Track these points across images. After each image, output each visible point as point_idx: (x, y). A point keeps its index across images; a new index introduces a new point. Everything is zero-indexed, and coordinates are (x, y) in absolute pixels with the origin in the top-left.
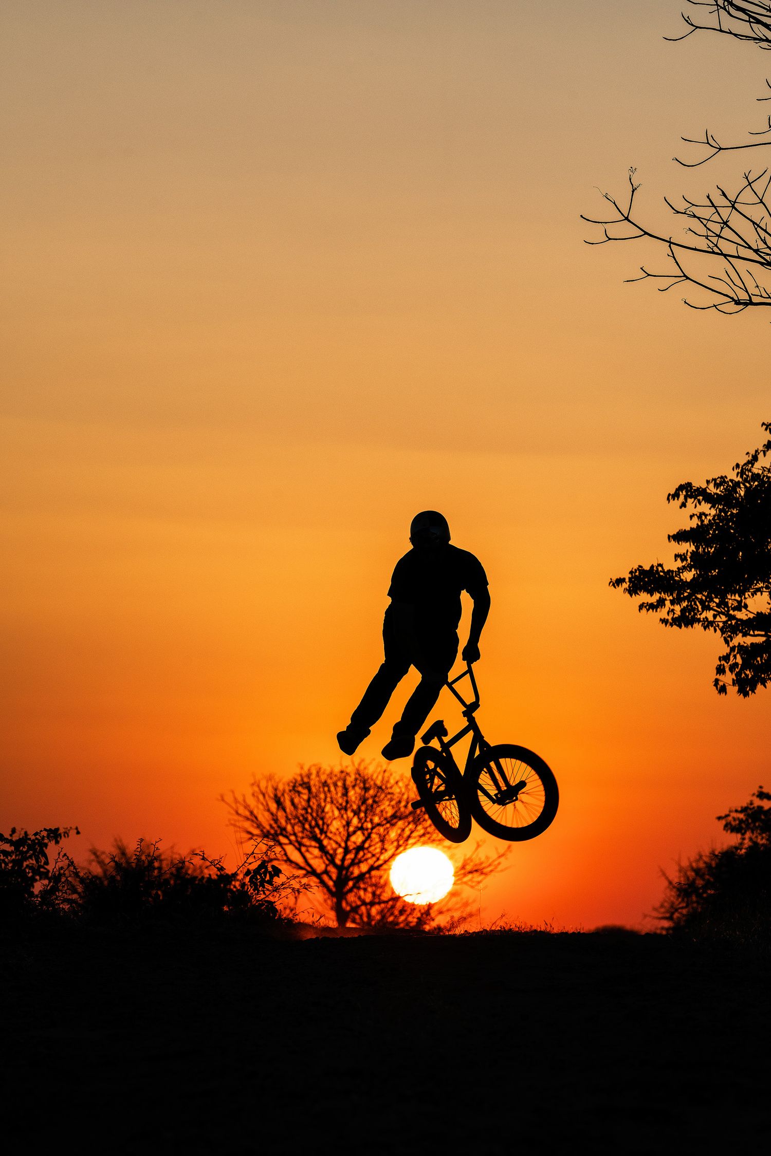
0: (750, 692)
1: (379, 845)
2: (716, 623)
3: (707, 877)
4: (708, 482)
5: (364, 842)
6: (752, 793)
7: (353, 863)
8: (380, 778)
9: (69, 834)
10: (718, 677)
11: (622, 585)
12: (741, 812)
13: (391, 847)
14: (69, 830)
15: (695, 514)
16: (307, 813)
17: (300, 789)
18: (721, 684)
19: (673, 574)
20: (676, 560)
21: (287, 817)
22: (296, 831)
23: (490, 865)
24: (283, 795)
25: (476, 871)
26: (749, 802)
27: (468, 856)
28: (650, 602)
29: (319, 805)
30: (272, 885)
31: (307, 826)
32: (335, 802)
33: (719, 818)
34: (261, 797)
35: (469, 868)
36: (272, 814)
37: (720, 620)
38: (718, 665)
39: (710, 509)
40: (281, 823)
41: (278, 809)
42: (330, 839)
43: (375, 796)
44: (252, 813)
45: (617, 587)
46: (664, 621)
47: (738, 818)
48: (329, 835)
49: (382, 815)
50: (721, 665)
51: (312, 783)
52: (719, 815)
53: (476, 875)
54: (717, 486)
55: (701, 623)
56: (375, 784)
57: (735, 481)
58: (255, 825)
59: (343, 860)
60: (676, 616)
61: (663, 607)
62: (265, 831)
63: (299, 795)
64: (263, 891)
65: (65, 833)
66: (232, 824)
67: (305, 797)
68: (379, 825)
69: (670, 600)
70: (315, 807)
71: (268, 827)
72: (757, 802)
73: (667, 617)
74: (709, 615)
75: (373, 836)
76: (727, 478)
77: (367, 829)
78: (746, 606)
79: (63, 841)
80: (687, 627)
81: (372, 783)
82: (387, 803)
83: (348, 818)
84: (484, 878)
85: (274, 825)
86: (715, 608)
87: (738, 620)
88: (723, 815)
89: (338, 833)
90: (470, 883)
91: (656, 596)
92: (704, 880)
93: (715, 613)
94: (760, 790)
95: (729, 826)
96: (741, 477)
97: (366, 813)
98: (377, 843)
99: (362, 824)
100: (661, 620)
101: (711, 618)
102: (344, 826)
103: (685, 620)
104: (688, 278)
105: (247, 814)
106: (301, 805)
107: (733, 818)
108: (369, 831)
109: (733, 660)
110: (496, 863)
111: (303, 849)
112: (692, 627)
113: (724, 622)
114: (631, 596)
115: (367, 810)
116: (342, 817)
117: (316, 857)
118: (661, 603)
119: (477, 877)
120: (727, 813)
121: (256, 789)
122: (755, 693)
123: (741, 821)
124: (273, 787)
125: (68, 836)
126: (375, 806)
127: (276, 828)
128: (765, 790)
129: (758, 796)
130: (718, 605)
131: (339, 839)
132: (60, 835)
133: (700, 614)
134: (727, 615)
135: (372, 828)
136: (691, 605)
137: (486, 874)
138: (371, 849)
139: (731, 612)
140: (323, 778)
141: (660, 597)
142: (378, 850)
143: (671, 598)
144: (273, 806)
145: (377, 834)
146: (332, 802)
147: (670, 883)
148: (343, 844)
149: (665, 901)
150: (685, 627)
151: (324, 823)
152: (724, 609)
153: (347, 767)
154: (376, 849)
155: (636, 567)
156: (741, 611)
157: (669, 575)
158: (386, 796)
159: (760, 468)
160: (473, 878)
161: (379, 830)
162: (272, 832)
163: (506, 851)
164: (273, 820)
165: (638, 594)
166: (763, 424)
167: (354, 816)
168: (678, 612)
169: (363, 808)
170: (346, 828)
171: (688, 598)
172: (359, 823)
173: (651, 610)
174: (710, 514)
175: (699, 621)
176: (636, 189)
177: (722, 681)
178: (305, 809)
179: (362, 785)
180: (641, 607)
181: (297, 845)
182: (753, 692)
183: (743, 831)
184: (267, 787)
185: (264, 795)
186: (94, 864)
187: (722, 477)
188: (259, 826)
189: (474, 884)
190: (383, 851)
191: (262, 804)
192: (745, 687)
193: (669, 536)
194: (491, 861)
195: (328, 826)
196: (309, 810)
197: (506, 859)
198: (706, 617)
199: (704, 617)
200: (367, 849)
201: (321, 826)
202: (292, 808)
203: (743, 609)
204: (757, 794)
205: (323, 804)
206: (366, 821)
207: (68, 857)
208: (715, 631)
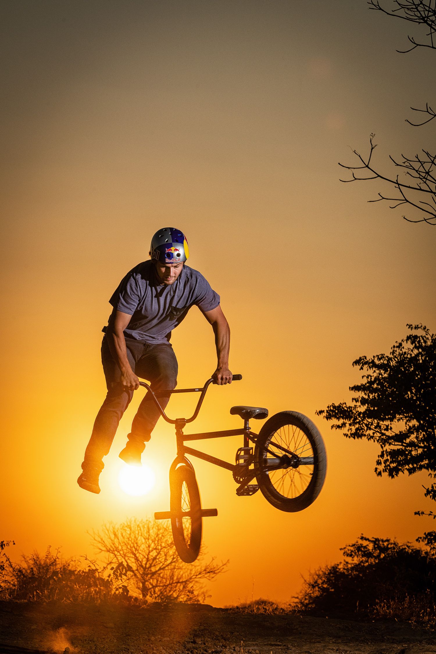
0: (395, 476)
1: (164, 557)
2: (375, 437)
3: (324, 579)
4: (374, 357)
5: (156, 556)
6: (358, 537)
7: (150, 567)
8: (166, 524)
9: (9, 544)
10: (377, 466)
11: (322, 414)
12: (352, 546)
13: (170, 558)
14: (9, 542)
15: (365, 375)
16: (129, 540)
17: (126, 528)
18: (378, 470)
19: (351, 408)
20: (353, 401)
21: (119, 542)
22: (123, 549)
23: (218, 569)
24: (117, 531)
25: (212, 572)
26: (356, 542)
27: (208, 564)
28: (337, 424)
29: (135, 537)
30: (126, 576)
31: (129, 547)
32: (143, 535)
33: (341, 549)
34: (107, 532)
35: (208, 570)
36: (112, 540)
37: (376, 435)
38: (377, 460)
39: (373, 373)
40: (116, 545)
41: (115, 538)
42: (140, 553)
43: (163, 533)
44: (102, 539)
45: (319, 415)
46: (346, 435)
47: (350, 550)
48: (140, 552)
49: (166, 543)
50: (379, 460)
51: (132, 525)
52: (341, 548)
53: (211, 574)
54: (379, 359)
55: (366, 437)
56: (163, 527)
57: (389, 357)
58: (103, 546)
59: (146, 564)
60: (352, 432)
61: (345, 427)
62: (108, 548)
63: (125, 532)
64: (121, 580)
65: (7, 544)
66: (92, 545)
67: (129, 532)
68: (164, 547)
69: (349, 423)
70: (133, 538)
71: (110, 547)
72: (360, 542)
73: (347, 433)
74: (371, 432)
75: (161, 552)
76: (385, 355)
77: (158, 549)
78: (391, 428)
79: (6, 548)
80: (358, 439)
81: (162, 526)
82: (169, 537)
83: (149, 543)
84: (215, 575)
85: (113, 546)
86: (374, 429)
87: (386, 436)
88: (343, 548)
89: (144, 551)
90: (208, 578)
91: (341, 421)
92: (322, 580)
93: (374, 431)
94: (362, 535)
95: (346, 553)
96: (393, 354)
97: (158, 541)
98: (163, 556)
99: (156, 547)
100: (344, 434)
101: (372, 435)
102: (147, 548)
103: (357, 435)
104: (407, 201)
105: (100, 540)
106: (127, 536)
107: (348, 549)
108: (160, 550)
109: (386, 457)
110: (222, 568)
111: (126, 558)
112: (361, 438)
113: (379, 437)
114: (327, 420)
115: (158, 540)
116: (146, 542)
117: (133, 562)
118: (344, 424)
119: (212, 575)
120: (345, 547)
121: (104, 528)
122: (398, 476)
123: (352, 551)
124: (113, 527)
125: (9, 545)
126: (163, 538)
127: (114, 547)
128: (364, 536)
129: (360, 539)
130: (376, 427)
131: (144, 554)
132: (4, 545)
133: (366, 432)
134: (381, 433)
135: (161, 549)
136: (361, 427)
137: (216, 574)
138: (160, 559)
139: (383, 431)
140: (138, 523)
141: (343, 422)
142: (163, 560)
143: (349, 422)
144: (113, 536)
145: (163, 551)
146: (141, 535)
147: (305, 581)
148: (146, 557)
149: (303, 590)
150: (357, 438)
151: (137, 546)
152: (379, 429)
153: (149, 518)
154: (162, 559)
155: (331, 404)
156: (388, 431)
157: (350, 409)
158: (168, 533)
159: (407, 348)
160: (210, 575)
161: (164, 550)
162: (112, 549)
163: (227, 563)
164: (113, 543)
165: (331, 419)
166: (407, 325)
167: (152, 543)
168: (354, 431)
169: (157, 539)
170: (148, 548)
171: (359, 423)
172: (154, 546)
173: (338, 429)
174: (373, 376)
175: (365, 435)
176: (373, 148)
177: (379, 469)
178: (129, 539)
179: (157, 528)
180: (332, 427)
181: (123, 555)
182: (397, 475)
183: (353, 556)
184: (110, 527)
185: (108, 531)
186: (23, 562)
187: (382, 355)
188: (105, 546)
189: (210, 578)
190: (166, 560)
191: (107, 535)
192: (393, 472)
193: (350, 388)
194: (219, 567)
195: (139, 547)
196: (130, 539)
197: (227, 566)
198: (369, 434)
199: (368, 434)
200: (158, 559)
201: (136, 547)
202: (122, 538)
203: (389, 430)
204: (360, 537)
205: (137, 536)
206: (158, 545)
207: (6, 556)
208: (374, 441)
